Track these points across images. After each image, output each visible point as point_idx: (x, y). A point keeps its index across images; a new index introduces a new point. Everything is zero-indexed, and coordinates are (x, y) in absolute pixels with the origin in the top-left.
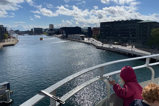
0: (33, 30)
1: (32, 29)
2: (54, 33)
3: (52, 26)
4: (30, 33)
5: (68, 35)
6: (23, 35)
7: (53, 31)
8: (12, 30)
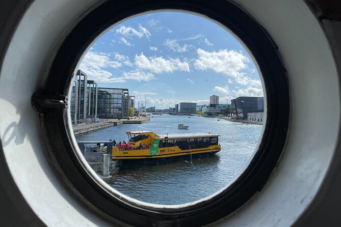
0: (179, 109)
1: (177, 105)
2: (219, 111)
3: (215, 98)
4: (172, 112)
5: (249, 114)
6: (160, 114)
7: (217, 108)
8: (143, 108)
